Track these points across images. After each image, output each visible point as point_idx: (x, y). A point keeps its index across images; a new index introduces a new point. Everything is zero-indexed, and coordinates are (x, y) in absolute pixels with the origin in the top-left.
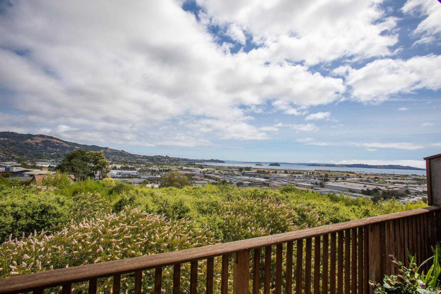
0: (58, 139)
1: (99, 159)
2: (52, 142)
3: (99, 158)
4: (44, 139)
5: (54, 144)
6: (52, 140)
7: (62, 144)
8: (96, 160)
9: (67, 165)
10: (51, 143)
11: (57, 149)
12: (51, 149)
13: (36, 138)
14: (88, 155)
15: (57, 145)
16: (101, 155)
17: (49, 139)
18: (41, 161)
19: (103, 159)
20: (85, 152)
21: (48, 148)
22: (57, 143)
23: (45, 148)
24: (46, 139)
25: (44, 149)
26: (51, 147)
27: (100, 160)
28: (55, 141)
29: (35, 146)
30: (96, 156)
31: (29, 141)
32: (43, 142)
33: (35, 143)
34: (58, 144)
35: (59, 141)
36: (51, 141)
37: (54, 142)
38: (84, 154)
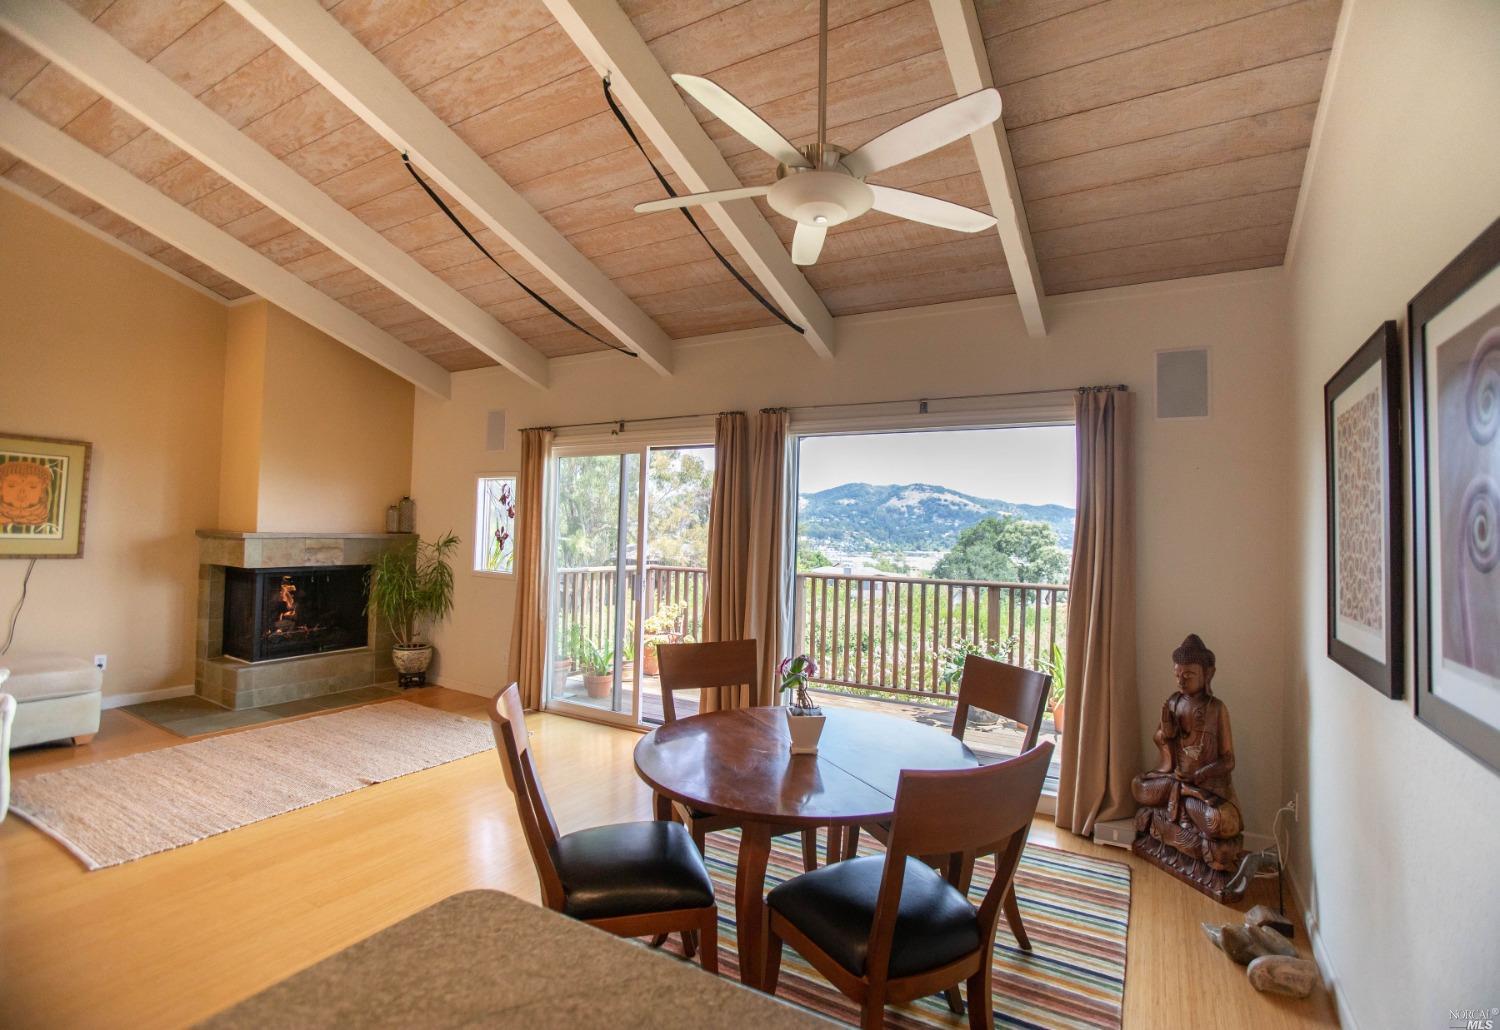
0: (954, 493)
1: (1040, 546)
2: (943, 502)
3: (1042, 541)
4: (925, 496)
5: (947, 506)
6: (942, 497)
7: (966, 505)
8: (1033, 548)
9: (957, 561)
10: (940, 505)
11: (954, 521)
12: (940, 521)
13: (906, 493)
14: (1011, 533)
15: (954, 511)
16: (1045, 533)
17: (936, 495)
18: (920, 555)
19: (1052, 543)
20: (1004, 524)
21: (934, 518)
22: (953, 504)
23: (928, 520)
24: (928, 495)
25: (925, 521)
26: (940, 516)
27: (1044, 548)
28: (949, 497)
29: (906, 515)
30: (1033, 537)
31: (894, 502)
32: (921, 502)
33: (907, 506)
34: (956, 508)
35: (957, 499)
36: (940, 500)
37: (946, 500)
38: (1002, 531)
